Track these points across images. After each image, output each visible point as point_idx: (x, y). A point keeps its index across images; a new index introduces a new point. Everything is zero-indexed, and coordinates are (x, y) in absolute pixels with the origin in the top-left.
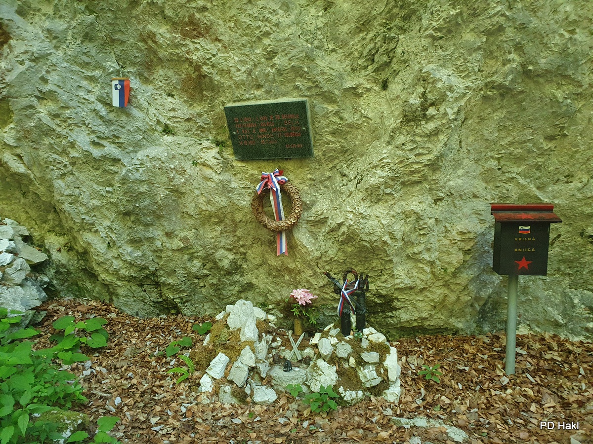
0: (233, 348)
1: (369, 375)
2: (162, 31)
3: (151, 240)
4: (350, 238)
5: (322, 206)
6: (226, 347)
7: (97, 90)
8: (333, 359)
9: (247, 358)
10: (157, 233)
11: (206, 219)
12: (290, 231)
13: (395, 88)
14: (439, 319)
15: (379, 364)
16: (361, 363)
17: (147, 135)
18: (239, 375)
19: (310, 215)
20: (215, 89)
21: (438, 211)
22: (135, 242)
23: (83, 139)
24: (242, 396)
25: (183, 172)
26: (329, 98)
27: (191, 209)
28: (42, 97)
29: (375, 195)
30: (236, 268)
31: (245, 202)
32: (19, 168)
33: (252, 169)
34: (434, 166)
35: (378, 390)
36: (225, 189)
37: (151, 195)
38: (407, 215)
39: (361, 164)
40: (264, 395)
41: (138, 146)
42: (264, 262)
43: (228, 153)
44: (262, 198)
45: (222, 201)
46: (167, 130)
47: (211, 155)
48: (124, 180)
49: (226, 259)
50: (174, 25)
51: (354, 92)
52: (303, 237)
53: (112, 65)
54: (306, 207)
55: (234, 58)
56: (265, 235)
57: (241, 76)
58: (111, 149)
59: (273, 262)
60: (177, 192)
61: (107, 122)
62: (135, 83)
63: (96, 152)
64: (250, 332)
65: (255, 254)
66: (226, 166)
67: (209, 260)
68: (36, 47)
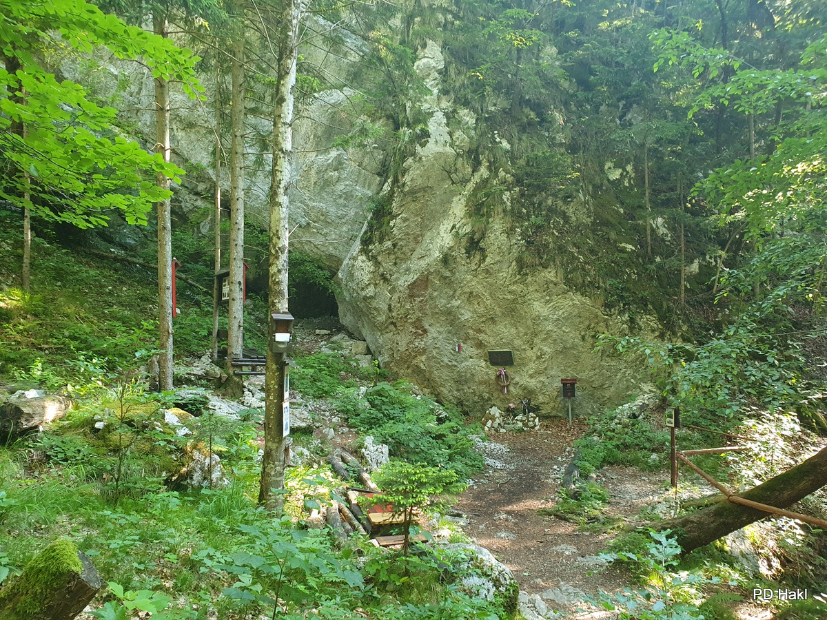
0: (493, 419)
1: (531, 424)
2: (471, 332)
3: (463, 389)
4: (525, 388)
5: (517, 379)
6: (491, 419)
7: (451, 346)
8: (521, 421)
9: (497, 421)
10: (465, 387)
11: (481, 383)
12: (507, 386)
13: (534, 350)
14: (554, 413)
15: (533, 421)
16: (529, 421)
17: (465, 359)
18: (496, 425)
19: (514, 381)
20: (485, 346)
21: (548, 380)
22: (458, 390)
23: (446, 360)
24: (497, 431)
25: (475, 369)
26: (518, 350)
27: (477, 380)
28: (435, 348)
29: (531, 376)
30: (489, 399)
31: (493, 378)
32: (423, 368)
33: (495, 368)
34: (545, 369)
35: (533, 428)
36: (487, 374)
37: (465, 376)
38: (540, 382)
39: (527, 368)
40: (502, 430)
41: (462, 362)
42: (499, 397)
43: (488, 363)
44: (498, 377)
45: (486, 377)
46: (471, 357)
47: (483, 364)
48: (458, 372)
49: (486, 396)
50: (474, 330)
51: (524, 349)
52: (511, 388)
53: (455, 340)
54: (512, 379)
55: (491, 339)
56: (499, 388)
57: (493, 343)
58: (454, 363)
59: (502, 396)
60: (473, 375)
61: (454, 355)
62: (462, 345)
63: (450, 364)
64: (498, 415)
65: (496, 395)
66: (488, 367)
67: (481, 397)
68: (435, 335)
